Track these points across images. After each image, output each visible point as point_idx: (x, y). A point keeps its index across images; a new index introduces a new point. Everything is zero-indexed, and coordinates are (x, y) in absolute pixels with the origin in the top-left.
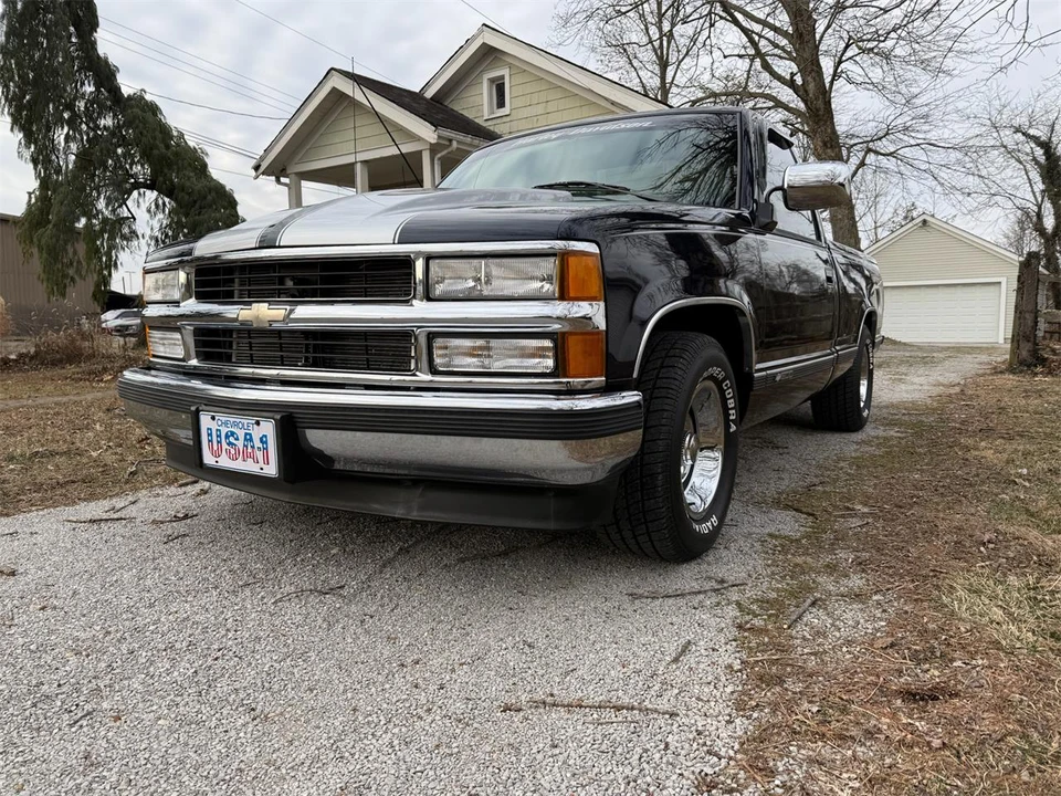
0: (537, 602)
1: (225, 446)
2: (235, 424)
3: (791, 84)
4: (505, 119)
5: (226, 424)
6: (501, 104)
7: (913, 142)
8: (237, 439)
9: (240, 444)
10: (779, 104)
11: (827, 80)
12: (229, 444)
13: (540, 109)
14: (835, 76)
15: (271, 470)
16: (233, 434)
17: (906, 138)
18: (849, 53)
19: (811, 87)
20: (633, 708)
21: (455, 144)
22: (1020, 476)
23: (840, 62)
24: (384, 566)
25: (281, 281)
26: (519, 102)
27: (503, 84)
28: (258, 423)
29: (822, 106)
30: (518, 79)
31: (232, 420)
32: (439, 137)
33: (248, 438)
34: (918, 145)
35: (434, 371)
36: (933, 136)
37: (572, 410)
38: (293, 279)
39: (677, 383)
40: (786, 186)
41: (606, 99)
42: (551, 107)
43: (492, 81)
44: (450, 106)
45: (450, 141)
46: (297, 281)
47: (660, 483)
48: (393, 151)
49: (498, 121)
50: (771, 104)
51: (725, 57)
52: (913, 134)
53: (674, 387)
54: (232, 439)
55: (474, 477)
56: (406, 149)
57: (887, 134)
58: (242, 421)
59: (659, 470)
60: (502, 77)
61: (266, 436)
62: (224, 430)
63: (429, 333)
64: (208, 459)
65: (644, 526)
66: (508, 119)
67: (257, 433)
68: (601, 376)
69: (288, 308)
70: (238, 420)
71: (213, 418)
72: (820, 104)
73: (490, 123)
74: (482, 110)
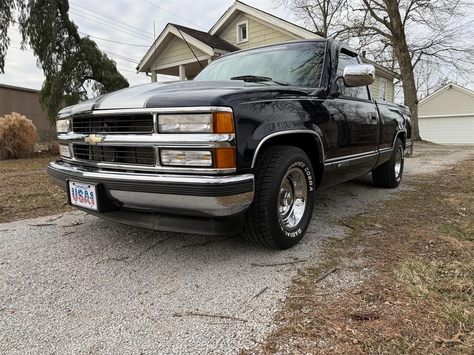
0: (210, 267)
1: (78, 196)
2: (82, 187)
3: (384, 22)
4: (246, 44)
6: (244, 37)
7: (444, 48)
8: (82, 193)
9: (83, 195)
10: (379, 32)
11: (402, 21)
12: (80, 195)
13: (262, 39)
14: (406, 18)
15: (95, 207)
16: (81, 191)
17: (441, 46)
18: (413, 7)
19: (395, 23)
20: (229, 318)
22: (462, 211)
23: (408, 11)
24: (149, 249)
25: (102, 124)
26: (252, 36)
27: (245, 27)
28: (89, 187)
29: (400, 32)
30: (253, 25)
31: (81, 185)
32: (215, 53)
33: (86, 193)
34: (447, 50)
35: (162, 165)
36: (454, 45)
37: (219, 183)
38: (107, 123)
39: (275, 170)
40: (344, 76)
41: (291, 33)
42: (267, 37)
43: (240, 26)
44: (222, 38)
45: (220, 54)
46: (109, 124)
47: (266, 215)
48: (195, 60)
49: (243, 44)
50: (376, 32)
51: (354, 10)
52: (445, 45)
53: (274, 172)
55: (180, 212)
56: (200, 59)
57: (432, 45)
58: (84, 186)
59: (266, 209)
60: (245, 24)
61: (92, 192)
62: (78, 189)
63: (159, 148)
64: (73, 202)
65: (261, 234)
66: (248, 43)
67: (89, 191)
68: (234, 167)
69: (103, 136)
71: (74, 184)
72: (399, 31)
73: (239, 45)
74: (236, 40)
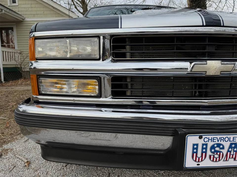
1: (209, 154)
4: (16, 7)
5: (213, 140)
6: (14, 2)
9: (225, 151)
12: (215, 152)
13: (29, 6)
16: (219, 145)
21: (3, 11)
41: (52, 6)
42: (33, 6)
45: (2, 10)
49: (14, 7)
54: (217, 149)
58: (229, 136)
62: (210, 144)
66: (18, 7)
70: (224, 136)
71: (201, 137)
73: (10, 7)
74: (7, 3)
